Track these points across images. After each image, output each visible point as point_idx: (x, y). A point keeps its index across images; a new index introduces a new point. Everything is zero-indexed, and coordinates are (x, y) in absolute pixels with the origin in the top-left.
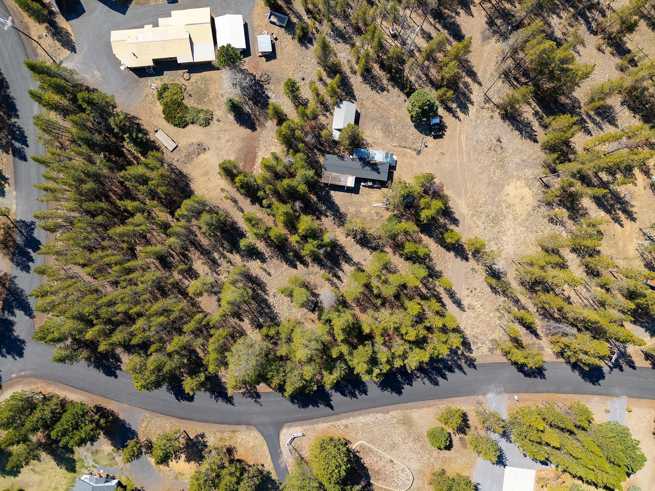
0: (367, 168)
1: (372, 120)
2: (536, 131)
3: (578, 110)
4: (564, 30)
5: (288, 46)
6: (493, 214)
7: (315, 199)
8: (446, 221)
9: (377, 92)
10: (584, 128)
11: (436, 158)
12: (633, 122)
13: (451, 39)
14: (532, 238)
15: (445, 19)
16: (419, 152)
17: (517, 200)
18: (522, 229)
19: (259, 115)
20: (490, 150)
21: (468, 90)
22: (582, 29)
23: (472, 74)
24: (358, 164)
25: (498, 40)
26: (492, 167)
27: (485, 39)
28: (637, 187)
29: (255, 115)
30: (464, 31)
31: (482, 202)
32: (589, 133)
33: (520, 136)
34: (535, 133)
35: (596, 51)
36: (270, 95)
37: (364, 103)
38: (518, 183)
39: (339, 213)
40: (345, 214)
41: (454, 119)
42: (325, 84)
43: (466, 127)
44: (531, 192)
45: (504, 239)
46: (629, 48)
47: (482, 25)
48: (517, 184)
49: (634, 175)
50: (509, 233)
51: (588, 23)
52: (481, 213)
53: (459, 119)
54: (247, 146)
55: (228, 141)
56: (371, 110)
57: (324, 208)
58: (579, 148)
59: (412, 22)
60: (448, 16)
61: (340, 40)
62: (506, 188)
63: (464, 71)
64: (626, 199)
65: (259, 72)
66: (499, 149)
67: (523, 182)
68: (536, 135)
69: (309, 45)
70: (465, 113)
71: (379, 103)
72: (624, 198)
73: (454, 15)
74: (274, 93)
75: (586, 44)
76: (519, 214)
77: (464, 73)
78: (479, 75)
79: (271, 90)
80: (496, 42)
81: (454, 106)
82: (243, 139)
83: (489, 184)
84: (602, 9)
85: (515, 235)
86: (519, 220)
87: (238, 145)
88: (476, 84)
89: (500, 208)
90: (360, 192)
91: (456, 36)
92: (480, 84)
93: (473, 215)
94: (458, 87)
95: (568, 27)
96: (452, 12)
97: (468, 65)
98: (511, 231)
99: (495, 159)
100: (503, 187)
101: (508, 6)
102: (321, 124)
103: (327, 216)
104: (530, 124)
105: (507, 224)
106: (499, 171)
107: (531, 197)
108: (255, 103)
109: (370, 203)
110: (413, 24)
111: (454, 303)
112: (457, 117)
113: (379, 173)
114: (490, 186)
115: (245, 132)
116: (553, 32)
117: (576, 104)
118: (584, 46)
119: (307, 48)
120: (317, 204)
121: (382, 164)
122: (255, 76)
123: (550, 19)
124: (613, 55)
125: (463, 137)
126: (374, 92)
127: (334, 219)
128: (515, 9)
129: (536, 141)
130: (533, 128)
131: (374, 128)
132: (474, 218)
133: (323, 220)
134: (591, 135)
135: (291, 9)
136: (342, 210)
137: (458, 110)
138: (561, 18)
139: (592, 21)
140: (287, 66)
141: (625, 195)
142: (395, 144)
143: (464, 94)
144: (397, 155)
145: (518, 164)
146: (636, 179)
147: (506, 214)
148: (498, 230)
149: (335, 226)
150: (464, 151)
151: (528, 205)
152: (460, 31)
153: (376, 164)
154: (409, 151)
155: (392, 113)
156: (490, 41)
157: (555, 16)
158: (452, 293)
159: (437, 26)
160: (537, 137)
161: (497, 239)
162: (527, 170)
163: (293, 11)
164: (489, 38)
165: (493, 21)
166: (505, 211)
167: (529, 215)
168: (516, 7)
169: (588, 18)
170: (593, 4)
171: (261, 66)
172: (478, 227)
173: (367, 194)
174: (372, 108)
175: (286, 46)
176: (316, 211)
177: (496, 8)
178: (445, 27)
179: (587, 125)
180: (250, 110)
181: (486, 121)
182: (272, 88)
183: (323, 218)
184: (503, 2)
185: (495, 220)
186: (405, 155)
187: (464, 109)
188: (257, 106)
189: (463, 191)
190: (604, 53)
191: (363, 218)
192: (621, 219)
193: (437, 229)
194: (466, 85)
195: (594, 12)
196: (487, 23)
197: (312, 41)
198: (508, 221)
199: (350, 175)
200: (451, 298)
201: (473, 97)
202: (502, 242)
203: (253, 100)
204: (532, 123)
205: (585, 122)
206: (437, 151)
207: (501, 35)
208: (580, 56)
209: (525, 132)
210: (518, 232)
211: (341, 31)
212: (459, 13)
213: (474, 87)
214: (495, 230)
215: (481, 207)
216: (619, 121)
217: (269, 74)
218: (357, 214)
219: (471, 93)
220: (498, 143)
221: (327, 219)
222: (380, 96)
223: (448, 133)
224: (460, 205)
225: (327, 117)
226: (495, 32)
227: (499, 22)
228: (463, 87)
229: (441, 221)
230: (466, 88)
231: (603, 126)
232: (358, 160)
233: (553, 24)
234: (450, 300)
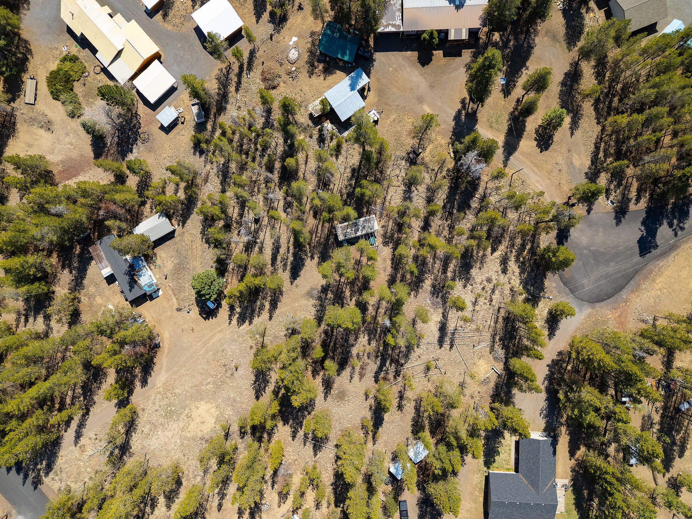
0: (127, 277)
1: (177, 251)
2: (265, 392)
3: (306, 413)
4: (361, 354)
5: (184, 137)
6: (173, 408)
7: (77, 252)
8: (140, 374)
9: (202, 238)
10: (296, 429)
11: (185, 327)
12: (328, 465)
13: (289, 268)
14: (177, 455)
15: (301, 250)
16: (179, 310)
17: (198, 420)
18: (178, 441)
19: (111, 155)
20: (224, 366)
21: (259, 312)
22: (373, 367)
23: (274, 305)
24: (125, 267)
25: (315, 306)
26: (211, 379)
27: (309, 294)
28: (278, 509)
29: (109, 150)
30: (302, 273)
31: (176, 392)
32: (294, 437)
33: (252, 382)
34: (263, 393)
35: (363, 392)
36: (134, 151)
37: (186, 235)
38: (213, 410)
39: (81, 280)
40: (84, 287)
41: (227, 317)
42: (176, 191)
43: (228, 332)
44: (214, 425)
45: (159, 433)
46: (385, 418)
47: (318, 284)
48: (212, 410)
49: (287, 498)
50: (167, 433)
51: (380, 369)
52: (167, 398)
53: (230, 322)
54: (79, 163)
55: (72, 144)
56: (184, 244)
57: (76, 265)
58: (277, 437)
59: (279, 225)
60: (305, 251)
61: (221, 177)
62: (203, 403)
63: (271, 296)
64: (262, 507)
65: (146, 128)
66: (230, 373)
67: (217, 413)
68: (262, 394)
69: (198, 153)
70: (238, 323)
71: (194, 247)
72: (262, 504)
73: (309, 255)
74: (138, 153)
75: (363, 379)
76: (189, 429)
77: (270, 298)
78: (277, 311)
79: (139, 149)
80: (313, 305)
81: (238, 310)
82: (82, 156)
83: (195, 386)
84: (400, 372)
85: (169, 439)
86: (183, 433)
87: (74, 154)
88: (268, 315)
89: (182, 410)
90: (111, 285)
91: (294, 269)
92: (271, 318)
93: (159, 393)
94: (255, 302)
95: (366, 355)
96: (310, 252)
97: (278, 296)
98: (169, 434)
99: (219, 376)
100: (202, 399)
101: (348, 293)
102: (142, 211)
103: (71, 272)
104: (268, 382)
105: (174, 426)
106: (212, 386)
107: (209, 429)
108: (118, 144)
109: (108, 300)
110: (278, 227)
111: (76, 431)
112: (230, 319)
113: (131, 291)
114: (194, 388)
115: (89, 152)
116: (353, 345)
117: (310, 409)
118: (361, 379)
119: (194, 154)
120: (75, 256)
121: (140, 287)
122: (140, 128)
123: (362, 336)
124: (370, 408)
125: (219, 336)
126: (200, 236)
127: (73, 280)
128: (349, 301)
129: (257, 398)
130: (267, 388)
131: (171, 258)
132: (159, 396)
133: (65, 272)
134: (293, 440)
135: (215, 117)
136: (85, 282)
137: (237, 316)
138: (369, 344)
139: (385, 371)
140: (168, 148)
141: (265, 504)
142: (171, 285)
143: (253, 311)
144: (164, 294)
145: (229, 399)
146: (284, 503)
147: (181, 419)
148: (163, 422)
149: (67, 286)
150: (208, 345)
151: (201, 431)
152: (300, 269)
153: (136, 282)
154: (174, 300)
155: (195, 263)
156: (311, 299)
157: (366, 337)
158: (83, 425)
159: (291, 248)
160: (261, 397)
161: (154, 426)
162: (229, 409)
163: (215, 120)
164: (312, 297)
165: (328, 290)
166: (183, 416)
167: (194, 439)
168: (351, 300)
169: (385, 366)
170: (398, 362)
171: (152, 126)
172: (154, 403)
173: (114, 292)
174: (186, 244)
175: (183, 135)
176: (68, 260)
177: (339, 285)
178: (295, 255)
179: (299, 430)
180: (109, 144)
181: (244, 345)
182: (141, 149)
183: (66, 271)
184: (348, 287)
185: (170, 413)
186: (169, 300)
187: (242, 320)
188: (118, 147)
189: (175, 369)
190: (366, 400)
191: (92, 304)
192: (244, 516)
193: (127, 373)
194: (262, 307)
195: (392, 367)
196: (322, 286)
197: (203, 154)
198: (176, 425)
199: (112, 267)
200: (78, 427)
201: (256, 320)
202: (156, 433)
203: (119, 140)
204: (269, 384)
205: (301, 426)
206: (191, 324)
207: (320, 305)
208: (350, 382)
209: (258, 385)
210: (173, 440)
211: (228, 172)
212: (314, 258)
213: (265, 315)
214: (161, 420)
215: (172, 394)
216: (321, 453)
217: (151, 138)
218: (91, 297)
219: (258, 316)
220: (234, 369)
221: (69, 274)
222: (201, 243)
223: (212, 321)
224: (161, 376)
225: (151, 212)
226: (320, 298)
227: (330, 295)
228: (258, 306)
229: (137, 370)
230: (259, 308)
231: (308, 444)
232: (128, 264)
233: (360, 340)
234: (76, 427)
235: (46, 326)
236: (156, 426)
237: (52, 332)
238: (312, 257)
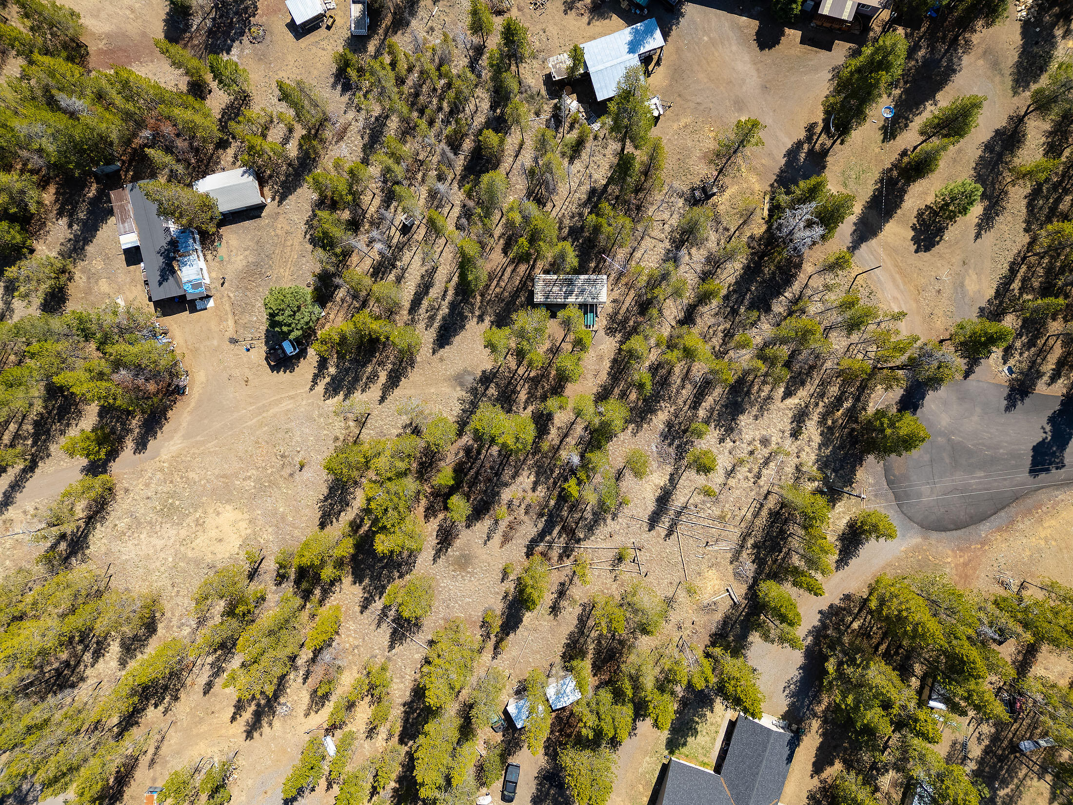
0: (161, 260)
1: (258, 242)
2: (337, 520)
3: (397, 574)
4: (516, 502)
5: (324, 53)
6: (177, 503)
7: (91, 195)
8: (137, 430)
9: (306, 233)
10: (371, 596)
11: (236, 373)
12: (408, 671)
13: (436, 325)
14: (160, 582)
15: (465, 300)
16: (234, 341)
17: (213, 533)
18: (170, 560)
19: (193, 47)
20: (282, 456)
21: (366, 384)
22: (529, 529)
23: (394, 380)
24: (162, 242)
25: (462, 401)
26: (254, 472)
27: (459, 380)
28: (303, 720)
29: (191, 38)
30: (457, 340)
31: (191, 477)
32: (364, 608)
33: (322, 497)
34: (334, 520)
35: (500, 566)
36: (234, 51)
37: (281, 218)
38: (243, 525)
39: (84, 245)
40: (85, 256)
41: (311, 377)
42: (286, 140)
43: (304, 402)
44: (237, 550)
45: (142, 536)
46: (524, 619)
47: (477, 366)
48: (240, 523)
49: (323, 705)
50: (155, 541)
51: (541, 536)
52: (171, 482)
53: (313, 386)
54: (136, 45)
55: (133, 11)
56: (273, 233)
57: (82, 216)
58: (335, 600)
59: (441, 249)
60: (472, 305)
61: (366, 138)
62: (229, 507)
63: (394, 364)
64: (279, 708)
65: (264, 19)
66: (288, 470)
67: (249, 531)
68: (332, 522)
69: (339, 87)
70: (325, 393)
71: (289, 243)
72: (279, 704)
73: (477, 313)
74: (239, 57)
75: (507, 546)
76: (193, 545)
77: (390, 366)
78: (397, 392)
79: (242, 51)
80: (459, 400)
81: (332, 370)
82: (144, 34)
83: (225, 476)
84: (572, 550)
85: (156, 551)
86: (182, 549)
87: (133, 29)
88: (380, 393)
89: (191, 510)
90: (132, 268)
91: (446, 330)
92: (383, 399)
93: (161, 470)
94: (364, 365)
95: (523, 506)
96: (479, 308)
97: (406, 368)
98: (160, 543)
99: (269, 472)
100: (229, 501)
101: (523, 396)
102: (218, 157)
103: (70, 226)
104: (347, 505)
105: (170, 532)
106: (253, 484)
107: (228, 555)
108: (210, 32)
109: (120, 290)
110: (439, 250)
111: (4, 493)
112: (315, 382)
113: (160, 284)
114: (222, 480)
115: (158, 29)
116: (506, 485)
117: (404, 568)
118: (503, 544)
119: (334, 86)
120: (84, 201)
121: (178, 282)
122: (254, 15)
123: (525, 473)
124: (505, 597)
125: (287, 405)
126: (304, 228)
127: (70, 240)
128: (521, 410)
129: (322, 526)
130: (343, 514)
131: (245, 250)
132: (159, 475)
133: (60, 222)
134: (362, 612)
135: (386, 35)
136: (90, 249)
137: (328, 379)
138: (534, 489)
139: (548, 542)
140: (291, 63)
141: (285, 704)
142: (231, 295)
143: (356, 379)
144: (216, 307)
145: (275, 513)
146: (317, 712)
147: (184, 524)
148: (154, 521)
149: (58, 248)
150: (265, 415)
151: (213, 553)
152: (455, 333)
153: (173, 272)
154: (231, 323)
155: (282, 270)
156: (458, 389)
157: (532, 478)
158: (19, 486)
159: (451, 292)
160: (329, 527)
161: (137, 523)
162: (270, 530)
163: (385, 39)
164: (461, 384)
165: (492, 382)
166: (190, 520)
167: (197, 563)
168: (525, 409)
169: (550, 534)
170: (574, 533)
171: (275, 19)
172: (147, 485)
173: (133, 280)
174: (277, 235)
175: (323, 49)
176: (71, 204)
177: (512, 378)
178: (453, 306)
179: (377, 598)
180: (195, 27)
181: (325, 432)
182: (247, 51)
183: (63, 222)
184: (527, 386)
185: (169, 509)
186: (221, 319)
187: (333, 388)
188: (208, 37)
189: (198, 438)
190: (502, 581)
191: (90, 288)
192: (243, 714)
193: (117, 421)
194: (374, 377)
195: (562, 539)
196: (484, 372)
197: (347, 91)
198: (175, 532)
199: (140, 235)
200: (10, 486)
201: (357, 396)
202: (136, 535)
203: (214, 26)
204: (349, 509)
205: (381, 594)
206: (247, 370)
207: (472, 403)
208: (485, 544)
209: (330, 504)
210: (162, 555)
211: (382, 133)
212: (483, 321)
213: (375, 391)
214: (152, 516)
215: (182, 478)
216: (401, 647)
217: (268, 38)
218: (93, 277)
219: (363, 391)
220: (298, 466)
221: (66, 227)
222: (301, 239)
223: (283, 377)
224: (172, 443)
225: (234, 163)
226: (474, 391)
227: (492, 391)
228: (367, 374)
229: (134, 422)
230: (368, 378)
231: (384, 626)
232: (169, 239)
233: (521, 479)
234: (6, 487)
235: (5, 303)
236: (139, 523)
237: (11, 317)
238: (481, 319)
